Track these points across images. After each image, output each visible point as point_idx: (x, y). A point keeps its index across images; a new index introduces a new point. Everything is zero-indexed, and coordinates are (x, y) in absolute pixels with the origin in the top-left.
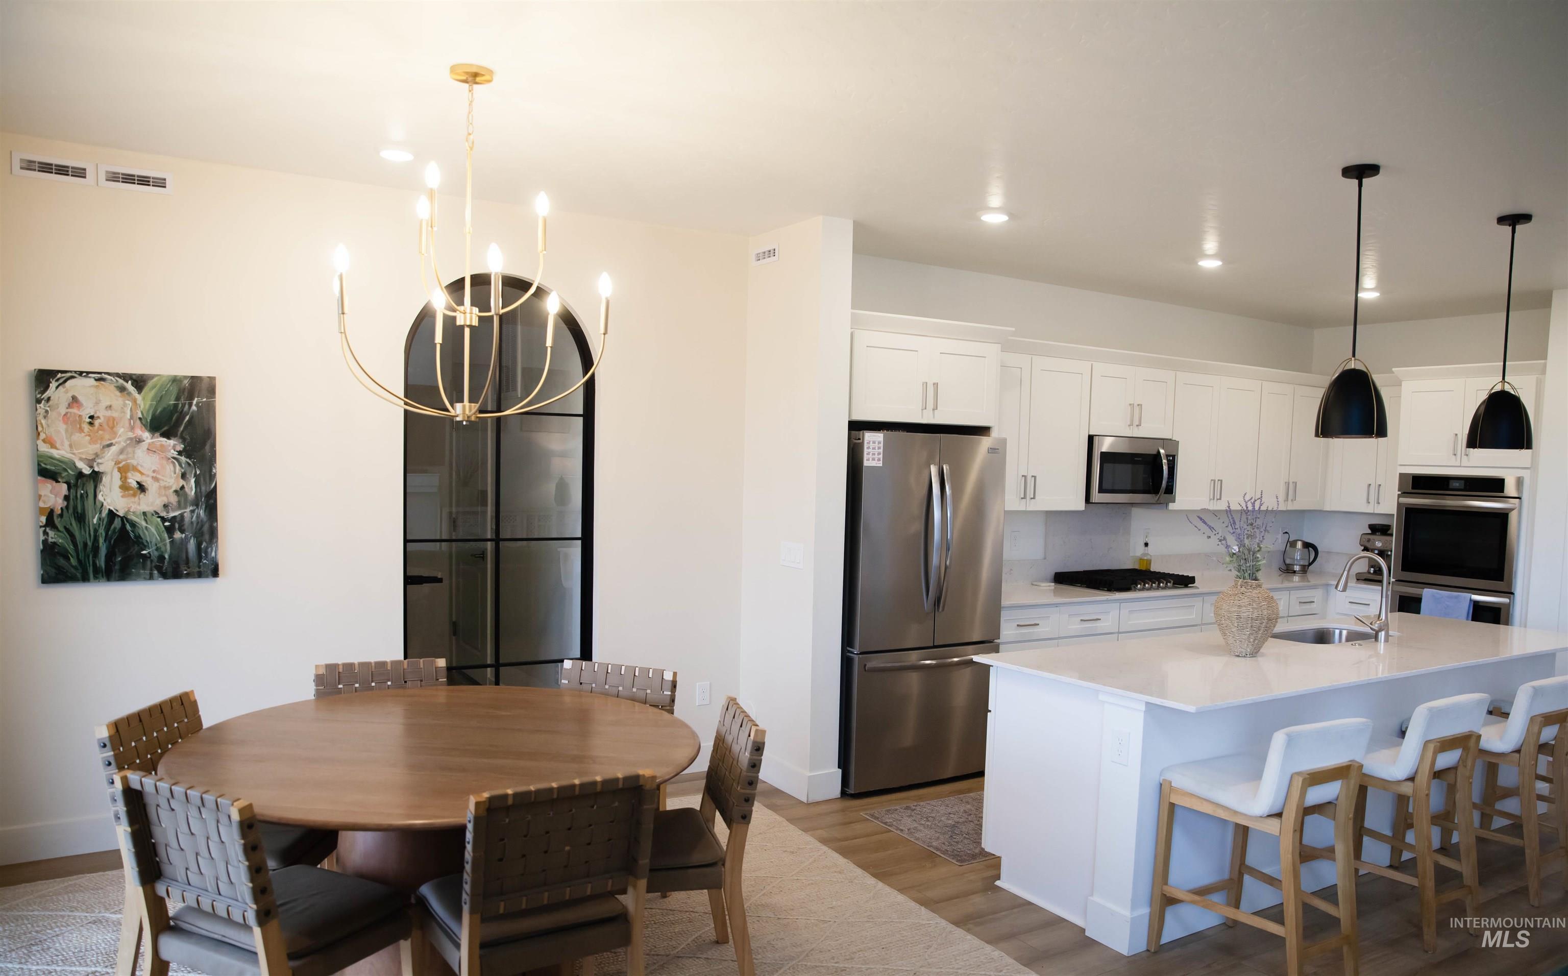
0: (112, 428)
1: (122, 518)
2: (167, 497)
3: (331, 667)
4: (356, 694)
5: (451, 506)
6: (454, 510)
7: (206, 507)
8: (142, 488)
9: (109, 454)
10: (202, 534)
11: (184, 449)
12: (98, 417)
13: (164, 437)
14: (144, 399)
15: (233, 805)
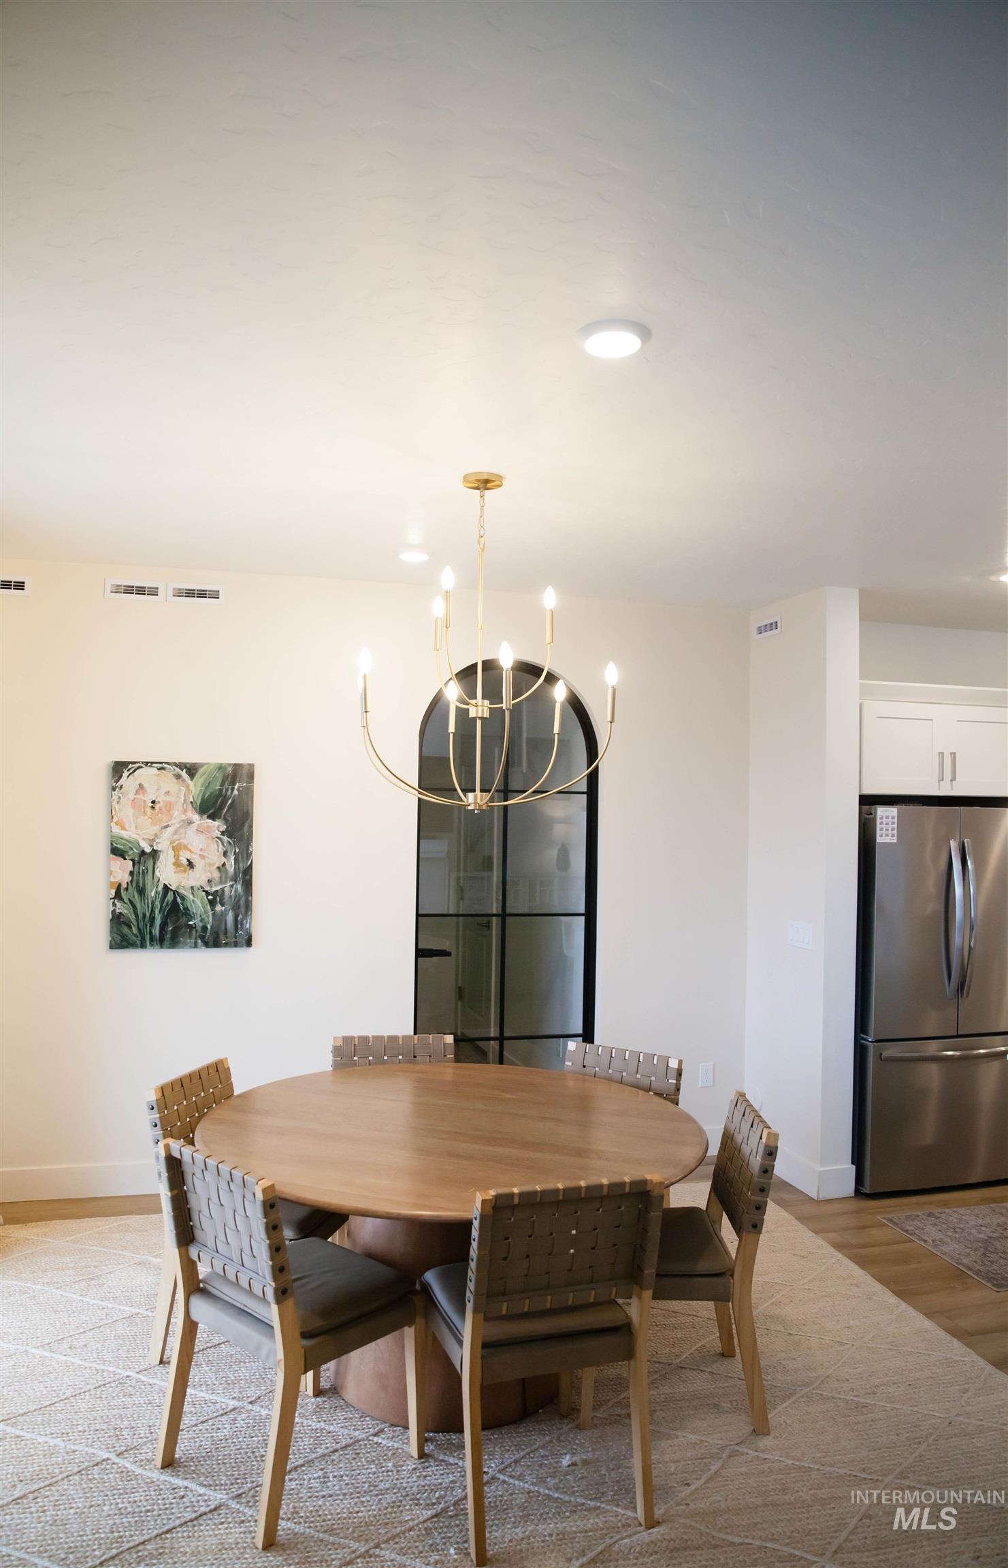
0: (169, 811)
1: (174, 891)
2: (211, 873)
3: (347, 1040)
4: (370, 1067)
5: (459, 870)
6: (462, 874)
7: (243, 882)
8: (191, 864)
9: (166, 835)
10: (239, 908)
11: (227, 830)
12: (159, 802)
13: (210, 819)
14: (195, 785)
15: (257, 1183)
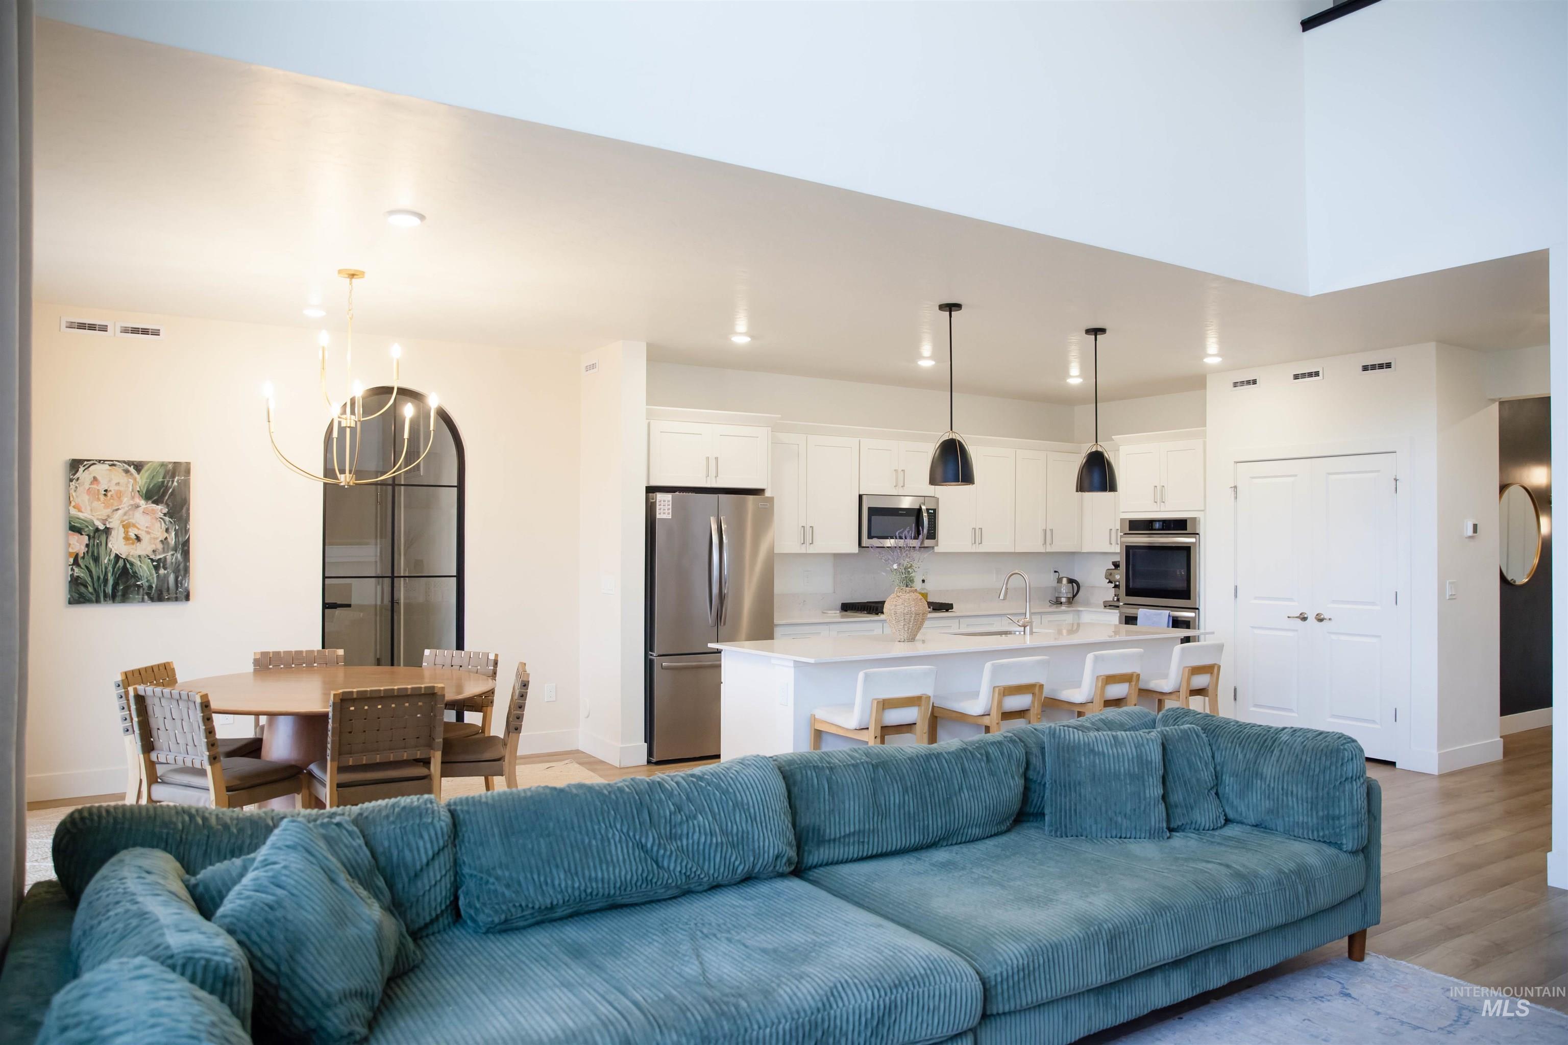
0: (119, 498)
1: (124, 559)
2: (155, 545)
3: (264, 654)
7: (182, 552)
8: (138, 539)
9: (117, 516)
10: (179, 571)
11: (168, 512)
12: (111, 491)
13: (154, 504)
14: (141, 478)
15: (197, 695)
